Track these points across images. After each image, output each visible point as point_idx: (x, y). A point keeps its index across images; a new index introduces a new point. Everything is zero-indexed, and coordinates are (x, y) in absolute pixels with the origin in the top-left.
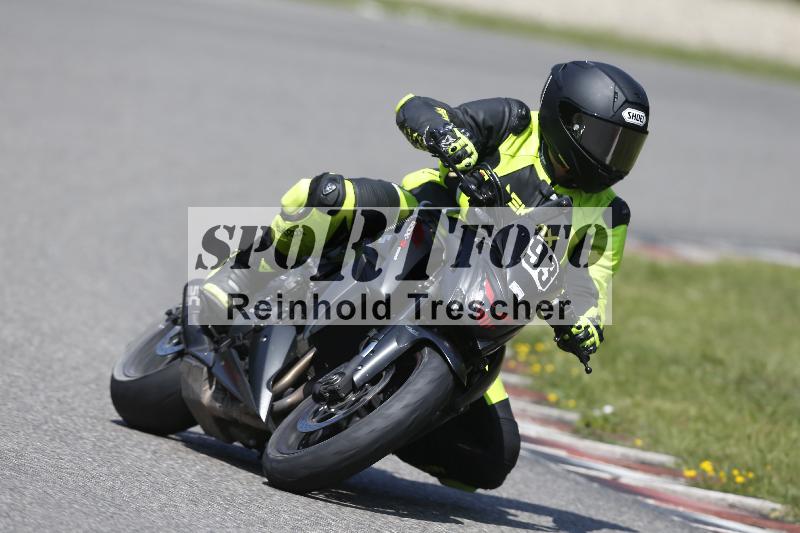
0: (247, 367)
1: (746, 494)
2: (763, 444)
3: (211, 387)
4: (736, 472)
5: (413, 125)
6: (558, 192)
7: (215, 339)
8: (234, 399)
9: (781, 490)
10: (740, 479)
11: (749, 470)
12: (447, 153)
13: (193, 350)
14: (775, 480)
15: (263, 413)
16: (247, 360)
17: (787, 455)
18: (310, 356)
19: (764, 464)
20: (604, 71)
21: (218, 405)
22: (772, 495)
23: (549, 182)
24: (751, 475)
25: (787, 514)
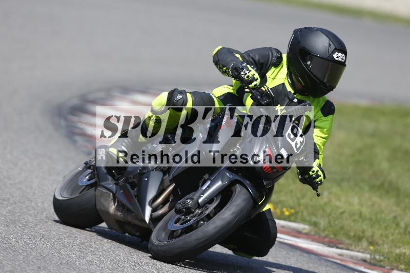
0: (136, 194)
1: (290, 220)
2: (299, 195)
3: (114, 204)
4: (285, 209)
5: (223, 64)
6: (298, 97)
7: (116, 178)
8: (129, 211)
9: (308, 218)
10: (287, 213)
11: (292, 208)
12: (244, 79)
13: (103, 183)
14: (305, 213)
15: (147, 219)
16: (136, 190)
17: (311, 200)
18: (171, 188)
19: (299, 205)
20: (323, 33)
21: (119, 214)
22: (303, 221)
23: (293, 92)
24: (293, 211)
25: (311, 231)
